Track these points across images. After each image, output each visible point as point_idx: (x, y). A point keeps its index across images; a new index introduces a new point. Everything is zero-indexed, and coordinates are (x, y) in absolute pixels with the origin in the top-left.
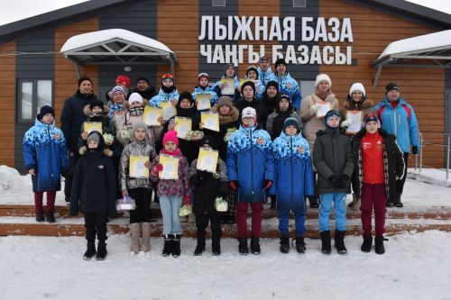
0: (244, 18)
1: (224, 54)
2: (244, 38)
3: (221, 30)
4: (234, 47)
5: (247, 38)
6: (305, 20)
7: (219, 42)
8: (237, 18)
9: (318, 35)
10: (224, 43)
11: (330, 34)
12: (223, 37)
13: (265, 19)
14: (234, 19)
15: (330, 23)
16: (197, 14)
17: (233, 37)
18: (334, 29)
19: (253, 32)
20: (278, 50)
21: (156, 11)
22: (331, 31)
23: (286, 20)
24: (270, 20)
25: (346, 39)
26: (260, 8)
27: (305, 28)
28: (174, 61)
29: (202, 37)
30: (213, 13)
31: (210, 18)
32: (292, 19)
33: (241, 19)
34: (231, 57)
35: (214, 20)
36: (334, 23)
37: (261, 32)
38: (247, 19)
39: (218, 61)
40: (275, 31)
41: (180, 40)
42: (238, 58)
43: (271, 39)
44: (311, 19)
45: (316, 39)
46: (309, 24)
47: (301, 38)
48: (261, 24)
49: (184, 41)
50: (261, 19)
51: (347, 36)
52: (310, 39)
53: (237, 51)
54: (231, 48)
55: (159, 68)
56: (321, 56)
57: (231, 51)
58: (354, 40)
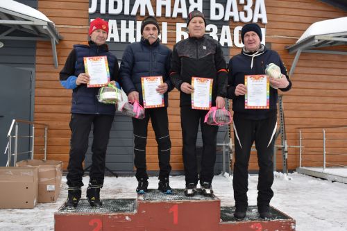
1: (119, 31)
2: (143, 13)
3: (116, 3)
4: (131, 23)
5: (147, 13)
7: (113, 17)
9: (229, 14)
10: (119, 17)
11: (242, 14)
12: (118, 11)
15: (242, 1)
17: (130, 12)
18: (246, 8)
19: (154, 6)
20: (183, 29)
22: (243, 10)
25: (260, 20)
27: (214, 5)
28: (56, 36)
29: (92, 10)
34: (127, 35)
36: (246, 1)
37: (164, 7)
39: (112, 39)
40: (180, 7)
41: (66, 13)
42: (135, 36)
43: (175, 15)
45: (227, 18)
47: (209, 17)
49: (70, 13)
51: (260, 16)
52: (219, 17)
53: (135, 27)
54: (127, 24)
55: (38, 45)
56: (233, 37)
57: (127, 27)
58: (268, 21)
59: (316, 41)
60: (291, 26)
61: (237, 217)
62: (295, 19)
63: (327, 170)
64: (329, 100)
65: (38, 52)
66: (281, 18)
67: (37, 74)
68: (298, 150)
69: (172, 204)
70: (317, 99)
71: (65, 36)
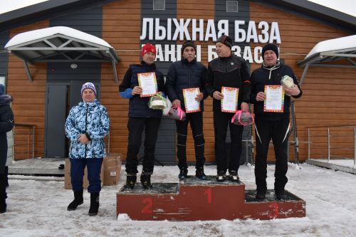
0: (182, 20)
1: (164, 53)
2: (182, 38)
3: (161, 32)
4: (173, 46)
5: (185, 38)
6: (237, 23)
7: (159, 42)
8: (175, 20)
9: (249, 37)
10: (163, 43)
11: (260, 36)
12: (163, 37)
13: (201, 21)
14: (172, 22)
15: (260, 26)
16: (138, 17)
17: (172, 38)
18: (263, 32)
19: (191, 33)
20: (214, 50)
21: (101, 14)
22: (261, 34)
23: (220, 22)
24: (206, 22)
25: (275, 41)
26: (196, 12)
27: (237, 30)
28: (116, 58)
29: (143, 37)
30: (154, 16)
31: (151, 20)
32: (226, 22)
33: (179, 21)
34: (170, 55)
35: (154, 21)
36: (263, 26)
37: (198, 33)
38: (185, 22)
39: (158, 59)
40: (211, 32)
41: (123, 40)
42: (176, 57)
43: (207, 39)
44: (243, 22)
45: (248, 41)
46: (241, 26)
47: (234, 39)
48: (198, 26)
49: (126, 40)
50: (198, 22)
51: (275, 38)
52: (242, 40)
53: (176, 49)
54: (170, 47)
55: (103, 66)
56: (253, 55)
57: (170, 50)
58: (282, 41)
59: (321, 57)
60: (300, 45)
61: (258, 199)
62: (303, 39)
63: (331, 161)
64: (333, 104)
65: (103, 71)
66: (293, 39)
67: (102, 88)
68: (307, 145)
69: (207, 188)
70: (323, 104)
71: (123, 58)
